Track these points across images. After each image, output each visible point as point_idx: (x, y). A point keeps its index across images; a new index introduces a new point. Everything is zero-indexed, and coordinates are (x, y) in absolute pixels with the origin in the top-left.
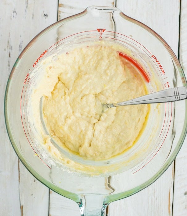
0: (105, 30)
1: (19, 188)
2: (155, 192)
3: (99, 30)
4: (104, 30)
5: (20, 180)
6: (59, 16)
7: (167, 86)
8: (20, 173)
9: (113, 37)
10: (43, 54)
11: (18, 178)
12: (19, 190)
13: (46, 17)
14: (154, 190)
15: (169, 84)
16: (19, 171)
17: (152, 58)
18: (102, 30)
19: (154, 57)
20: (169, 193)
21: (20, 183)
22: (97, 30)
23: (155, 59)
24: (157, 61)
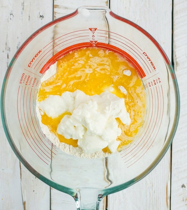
0: (97, 29)
1: (21, 185)
2: (152, 186)
3: (91, 29)
4: (95, 29)
5: (22, 177)
6: (55, 17)
7: (159, 82)
8: (21, 170)
9: (107, 36)
10: (37, 54)
11: (20, 176)
12: (21, 187)
13: (42, 18)
14: (152, 183)
15: (160, 80)
16: (21, 169)
17: (144, 55)
18: (94, 29)
19: (145, 54)
20: (166, 186)
21: (22, 180)
22: (89, 29)
23: (146, 56)
24: (148, 58)
